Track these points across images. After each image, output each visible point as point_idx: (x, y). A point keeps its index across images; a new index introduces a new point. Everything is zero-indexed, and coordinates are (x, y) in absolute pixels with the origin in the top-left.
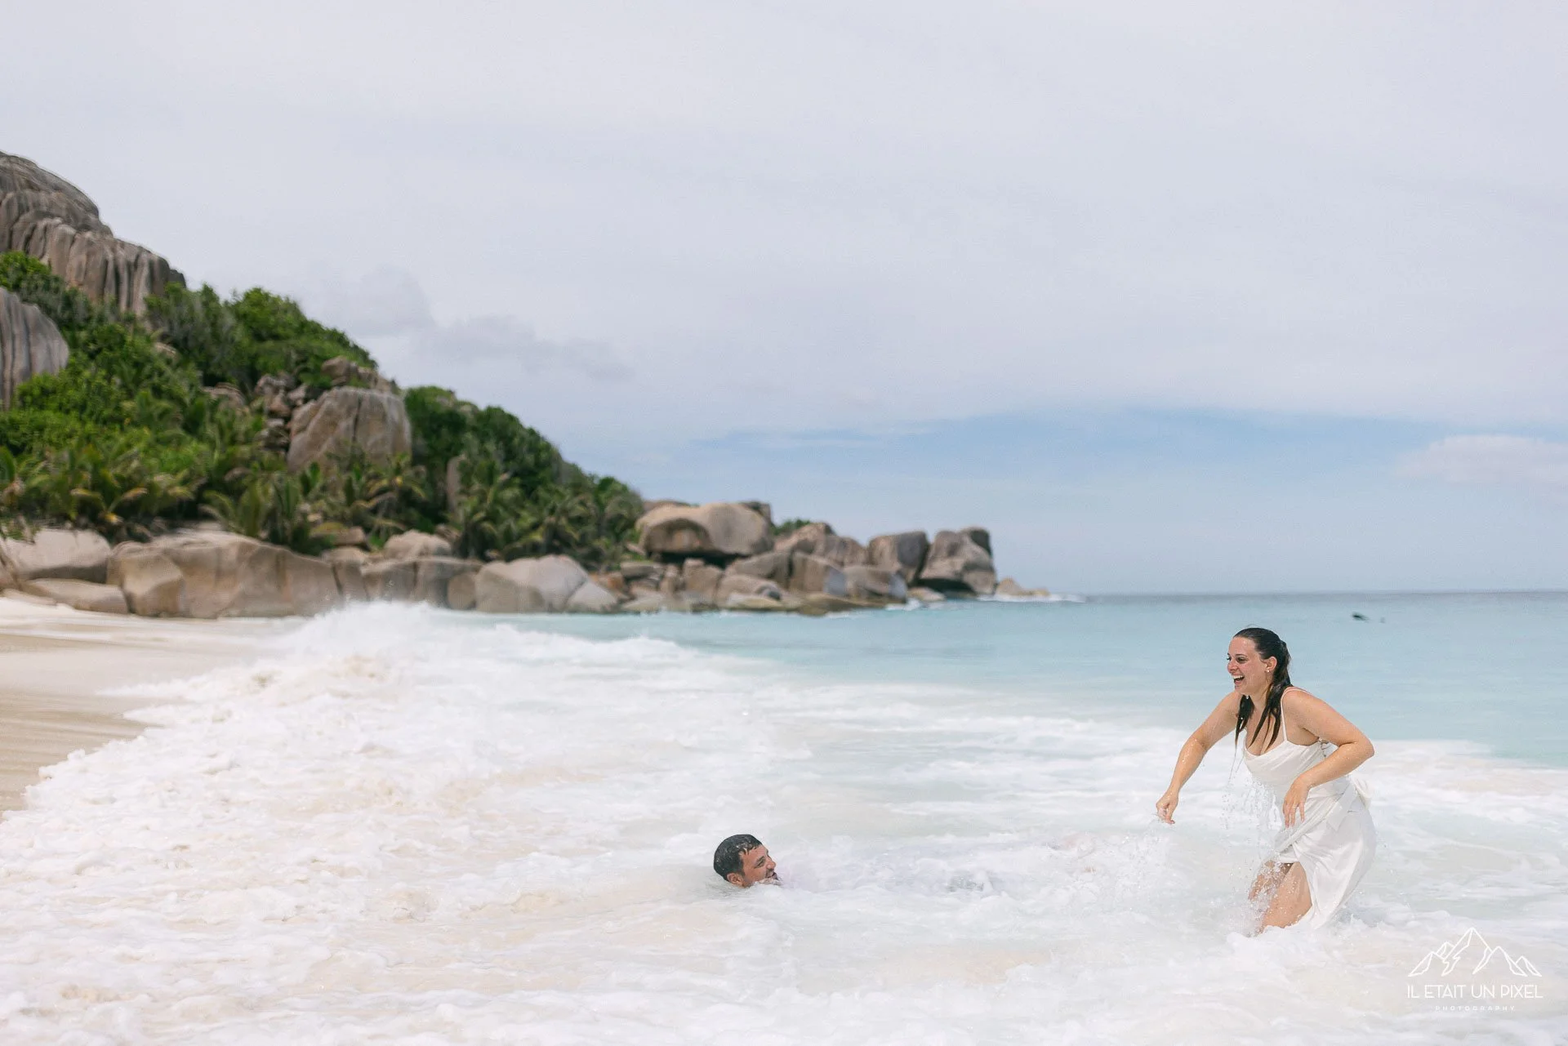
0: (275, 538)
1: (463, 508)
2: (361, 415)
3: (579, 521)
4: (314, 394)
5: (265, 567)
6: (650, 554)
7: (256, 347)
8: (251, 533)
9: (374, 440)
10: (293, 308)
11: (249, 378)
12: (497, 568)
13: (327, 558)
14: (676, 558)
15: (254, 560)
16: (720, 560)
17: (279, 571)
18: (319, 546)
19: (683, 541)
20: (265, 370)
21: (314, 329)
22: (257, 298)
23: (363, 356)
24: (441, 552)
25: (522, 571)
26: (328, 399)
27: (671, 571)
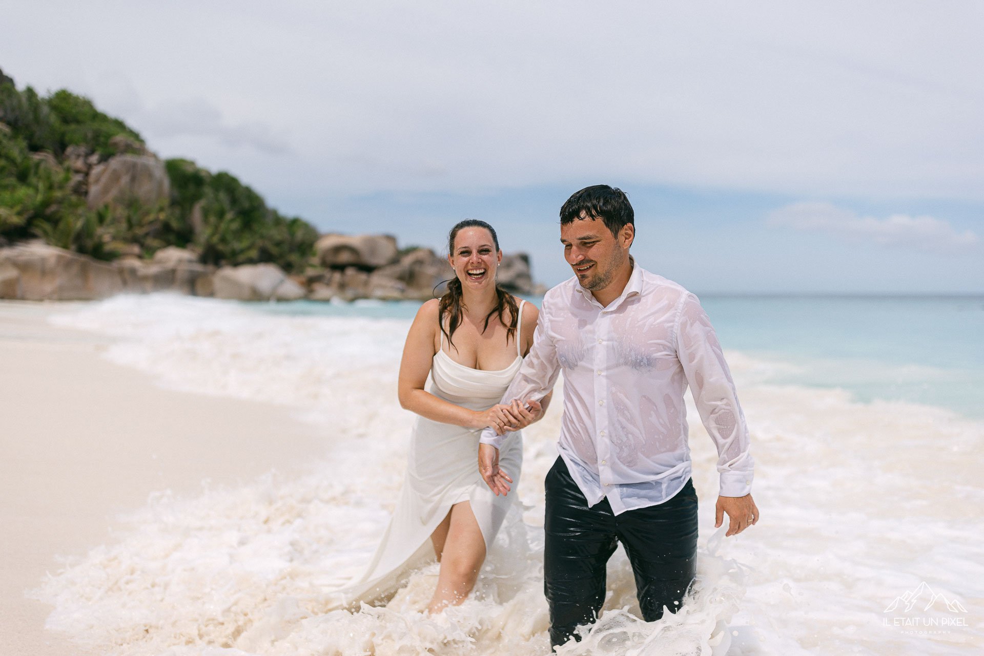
0: (81, 250)
1: (203, 233)
2: (136, 174)
3: (278, 244)
4: (104, 159)
5: (75, 269)
6: (324, 264)
7: (64, 128)
8: (65, 247)
9: (144, 189)
10: (88, 104)
11: (60, 148)
12: (228, 272)
13: (115, 264)
14: (340, 268)
15: (67, 265)
16: (367, 269)
17: (84, 272)
18: (110, 257)
19: (344, 257)
20: (71, 142)
21: (103, 118)
22: (64, 97)
23: (136, 136)
24: (190, 261)
25: (246, 274)
26: (115, 163)
27: (337, 276)
